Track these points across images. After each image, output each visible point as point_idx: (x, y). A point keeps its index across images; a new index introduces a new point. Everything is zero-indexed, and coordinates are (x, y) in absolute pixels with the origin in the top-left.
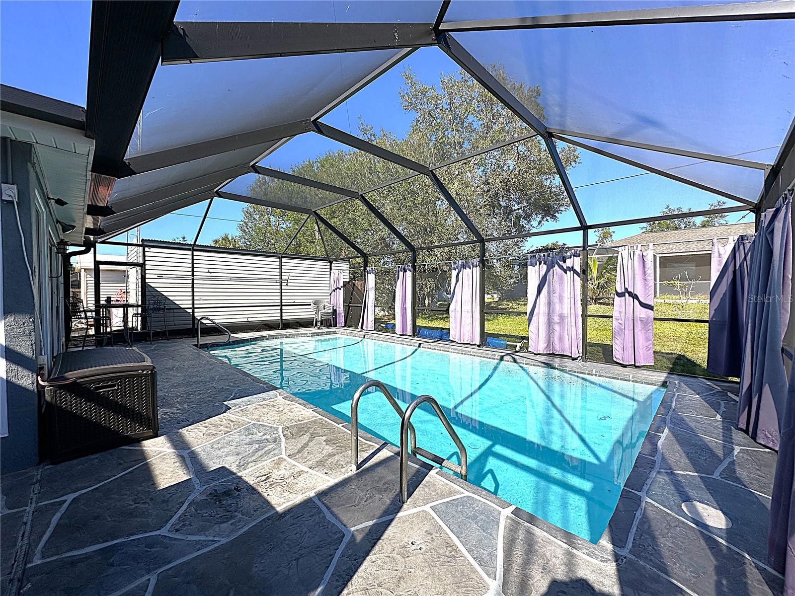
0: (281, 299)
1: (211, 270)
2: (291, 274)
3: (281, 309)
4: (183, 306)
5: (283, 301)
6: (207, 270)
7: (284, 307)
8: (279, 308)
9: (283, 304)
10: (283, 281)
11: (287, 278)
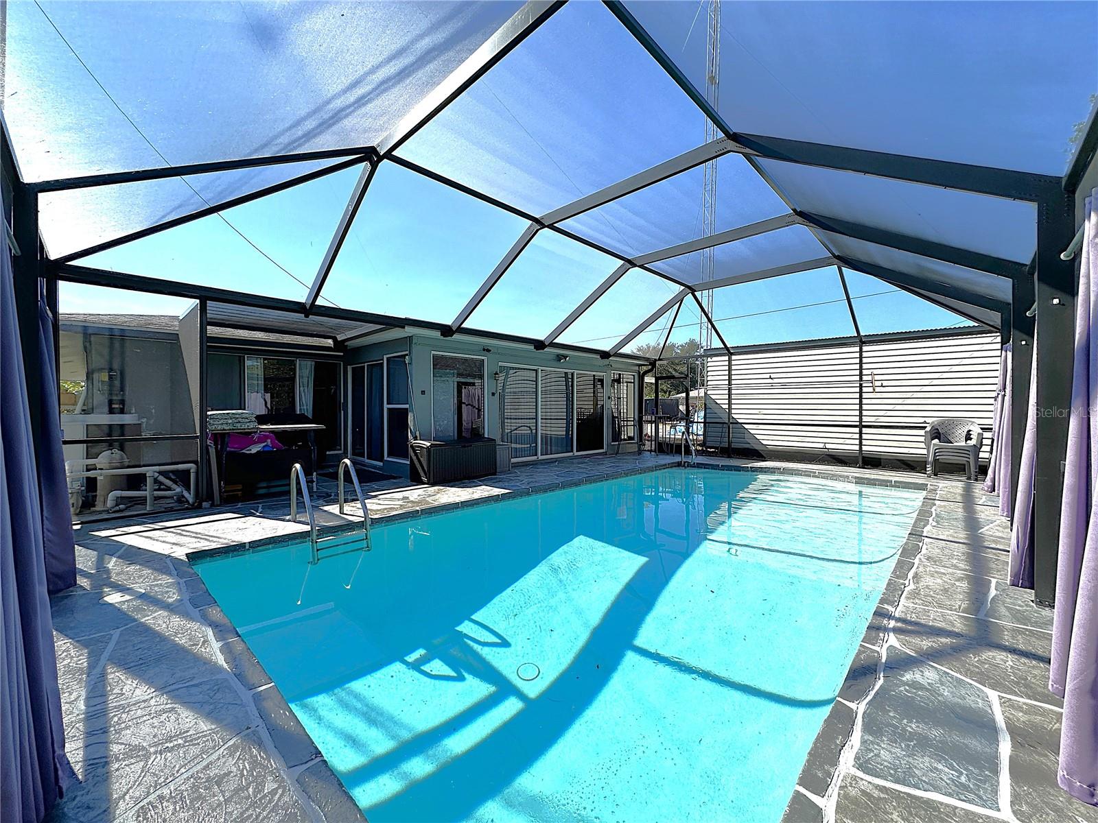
0: (861, 416)
1: (773, 376)
2: (876, 372)
3: (861, 433)
4: (740, 421)
5: (864, 419)
6: (768, 376)
7: (864, 430)
8: (857, 430)
9: (863, 424)
10: (864, 385)
11: (869, 378)
